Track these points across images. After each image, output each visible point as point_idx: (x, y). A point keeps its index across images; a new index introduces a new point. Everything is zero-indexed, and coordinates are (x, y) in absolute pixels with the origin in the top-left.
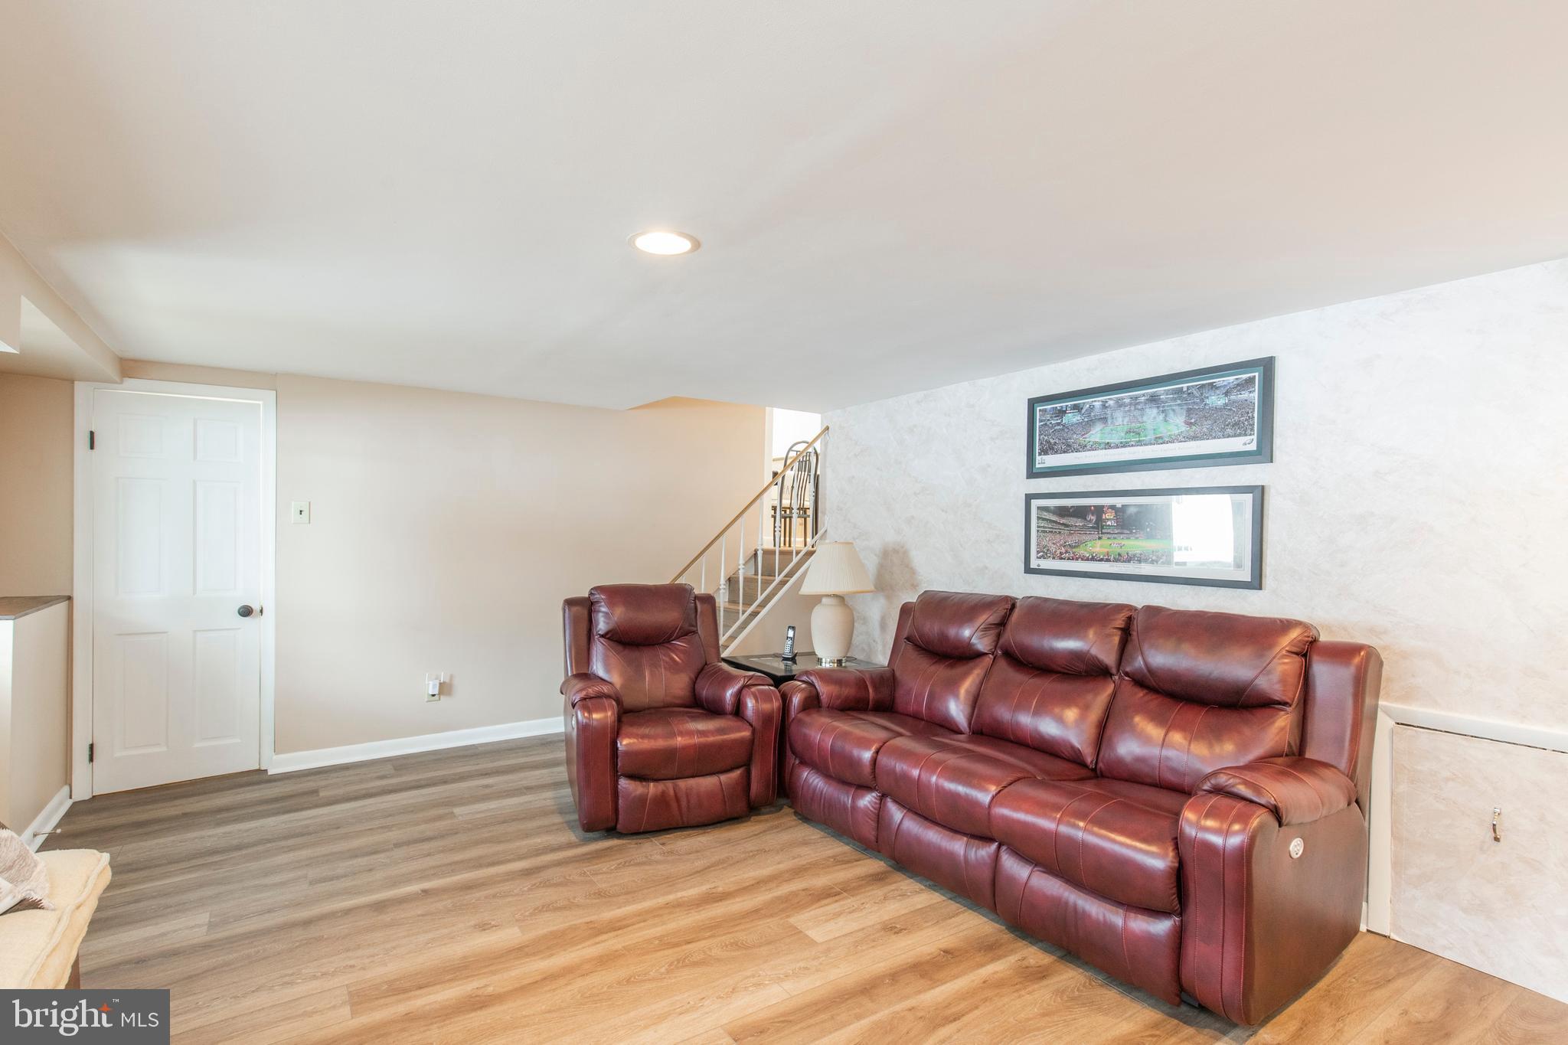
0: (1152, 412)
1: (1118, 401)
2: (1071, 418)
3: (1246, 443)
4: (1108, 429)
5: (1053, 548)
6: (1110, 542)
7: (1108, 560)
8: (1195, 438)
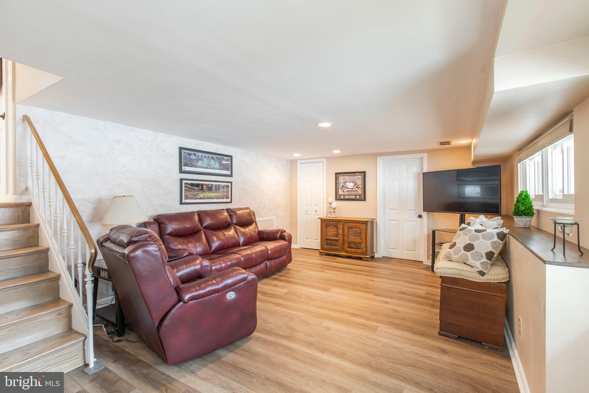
0: (212, 161)
1: (205, 156)
2: (193, 157)
3: (228, 172)
4: (203, 163)
5: (189, 196)
6: (205, 194)
7: (204, 199)
8: (221, 169)
